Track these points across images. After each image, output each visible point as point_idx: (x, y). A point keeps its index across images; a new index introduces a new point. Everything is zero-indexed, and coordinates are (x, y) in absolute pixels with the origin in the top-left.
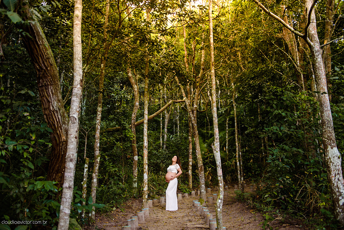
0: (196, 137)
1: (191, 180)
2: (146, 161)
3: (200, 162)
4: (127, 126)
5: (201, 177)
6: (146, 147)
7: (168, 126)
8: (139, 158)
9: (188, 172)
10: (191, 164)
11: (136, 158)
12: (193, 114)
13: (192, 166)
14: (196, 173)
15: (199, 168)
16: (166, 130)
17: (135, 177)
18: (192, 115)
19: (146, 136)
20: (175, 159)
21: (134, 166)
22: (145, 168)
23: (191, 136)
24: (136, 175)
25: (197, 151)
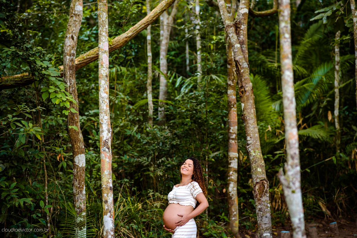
0: (248, 99)
1: (235, 210)
2: (108, 182)
3: (259, 170)
4: (53, 72)
5: (260, 210)
6: (106, 142)
7: (169, 51)
8: (89, 156)
9: (227, 188)
10: (234, 165)
11: (81, 160)
12: (238, 34)
13: (238, 171)
14: (249, 187)
15: (257, 187)
16: (163, 62)
17: (81, 211)
18: (235, 37)
19: (105, 112)
20: (187, 168)
21: (76, 183)
22: (106, 202)
23: (233, 88)
24: (83, 206)
25: (248, 138)
